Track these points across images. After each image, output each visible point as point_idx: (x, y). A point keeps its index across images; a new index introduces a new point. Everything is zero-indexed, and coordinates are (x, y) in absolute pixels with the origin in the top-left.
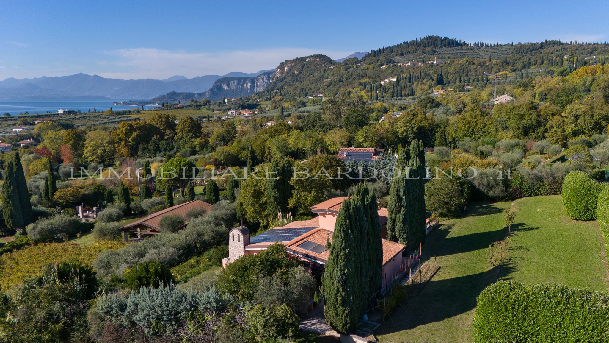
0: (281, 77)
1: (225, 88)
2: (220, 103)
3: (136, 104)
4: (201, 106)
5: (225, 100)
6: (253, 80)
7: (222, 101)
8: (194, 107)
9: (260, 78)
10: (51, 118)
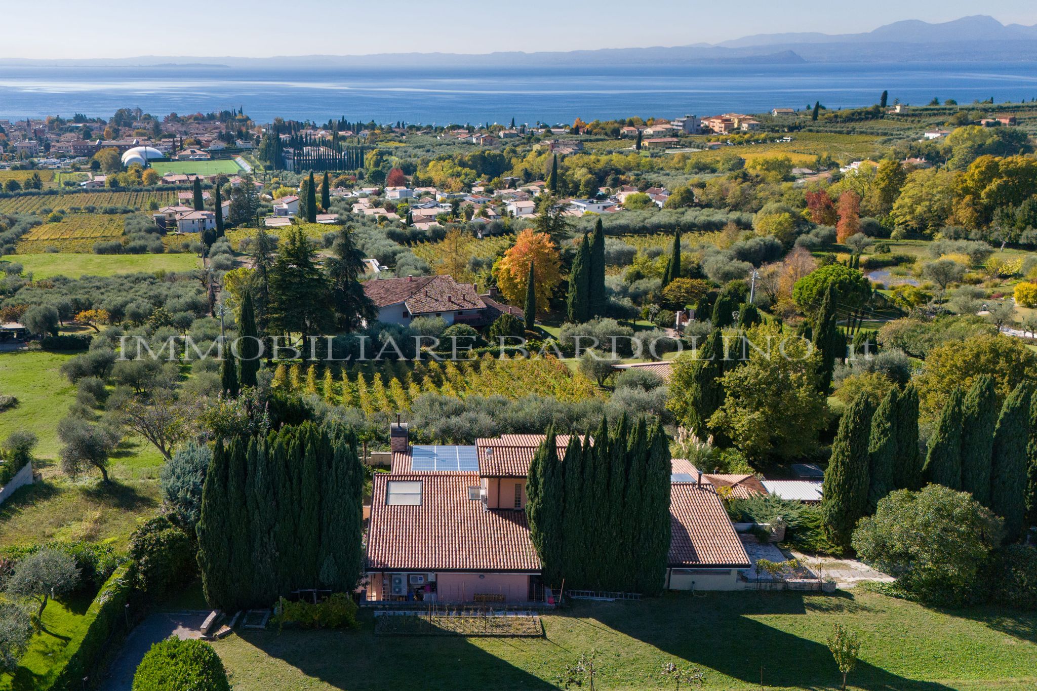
10: (1019, 115)
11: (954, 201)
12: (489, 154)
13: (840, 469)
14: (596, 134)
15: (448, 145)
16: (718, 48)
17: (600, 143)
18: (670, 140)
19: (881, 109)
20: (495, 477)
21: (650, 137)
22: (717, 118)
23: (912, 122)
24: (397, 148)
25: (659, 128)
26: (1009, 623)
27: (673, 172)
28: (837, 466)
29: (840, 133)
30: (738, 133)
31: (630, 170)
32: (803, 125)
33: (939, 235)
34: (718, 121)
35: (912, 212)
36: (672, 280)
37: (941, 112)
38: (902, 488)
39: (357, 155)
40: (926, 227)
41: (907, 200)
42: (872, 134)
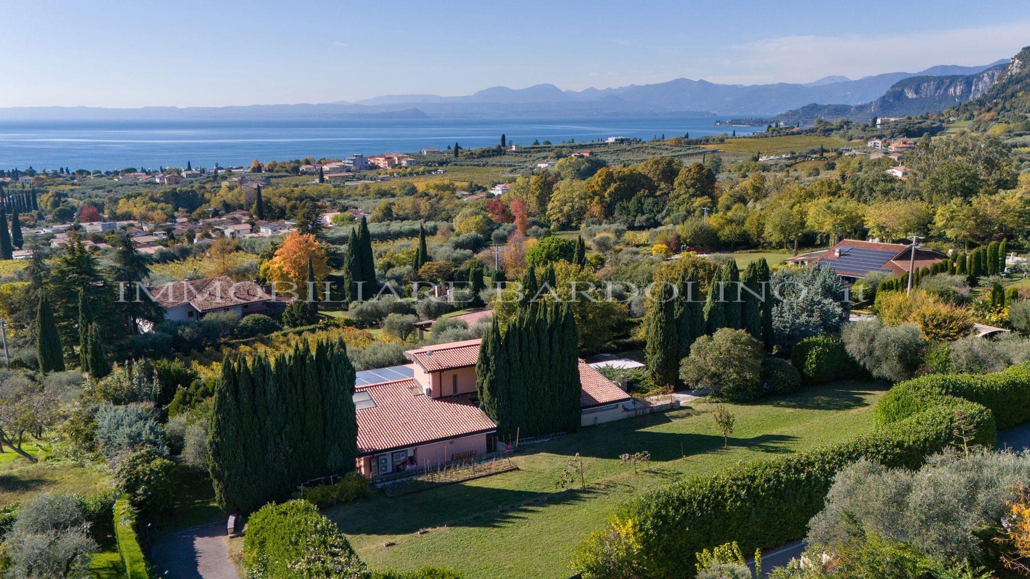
0: (1020, 73)
1: (910, 95)
2: (867, 126)
3: (749, 124)
4: (832, 130)
5: (875, 121)
6: (969, 80)
7: (870, 124)
8: (820, 132)
9: (986, 75)
10: (594, 150)
11: (588, 201)
12: (181, 191)
13: (660, 332)
14: (277, 172)
15: (131, 185)
16: (355, 106)
17: (284, 178)
18: (347, 174)
19: (502, 148)
20: (437, 371)
21: (329, 172)
22: (381, 156)
23: (526, 156)
24: (72, 190)
25: (334, 165)
26: (783, 403)
27: (360, 198)
28: (657, 331)
29: (478, 165)
30: (401, 168)
31: (323, 197)
32: (448, 160)
33: (583, 226)
34: (381, 159)
35: (561, 211)
36: (423, 264)
37: (542, 150)
38: (703, 335)
39: (28, 198)
40: (572, 222)
41: (556, 203)
42: (501, 166)
